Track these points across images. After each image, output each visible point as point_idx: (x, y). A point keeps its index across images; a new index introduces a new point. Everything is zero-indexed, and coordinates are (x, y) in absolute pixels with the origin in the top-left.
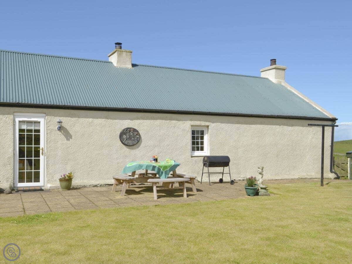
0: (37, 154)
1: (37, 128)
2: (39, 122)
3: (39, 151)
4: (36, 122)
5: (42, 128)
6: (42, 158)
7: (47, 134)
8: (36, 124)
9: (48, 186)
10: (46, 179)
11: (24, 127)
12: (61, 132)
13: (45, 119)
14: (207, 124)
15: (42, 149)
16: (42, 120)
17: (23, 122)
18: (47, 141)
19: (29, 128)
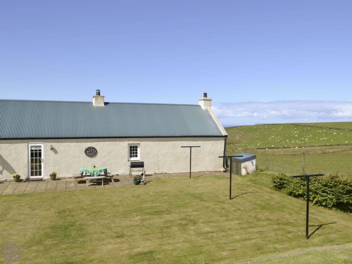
0: (40, 162)
1: (40, 149)
2: (41, 146)
3: (41, 161)
4: (39, 146)
5: (42, 149)
6: (42, 164)
7: (45, 152)
8: (39, 147)
9: (46, 178)
10: (45, 174)
11: (33, 149)
12: (52, 150)
13: (44, 144)
14: (138, 142)
15: (43, 160)
16: (42, 145)
17: (33, 146)
18: (45, 156)
19: (36, 149)
